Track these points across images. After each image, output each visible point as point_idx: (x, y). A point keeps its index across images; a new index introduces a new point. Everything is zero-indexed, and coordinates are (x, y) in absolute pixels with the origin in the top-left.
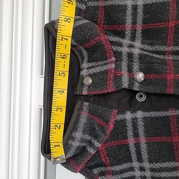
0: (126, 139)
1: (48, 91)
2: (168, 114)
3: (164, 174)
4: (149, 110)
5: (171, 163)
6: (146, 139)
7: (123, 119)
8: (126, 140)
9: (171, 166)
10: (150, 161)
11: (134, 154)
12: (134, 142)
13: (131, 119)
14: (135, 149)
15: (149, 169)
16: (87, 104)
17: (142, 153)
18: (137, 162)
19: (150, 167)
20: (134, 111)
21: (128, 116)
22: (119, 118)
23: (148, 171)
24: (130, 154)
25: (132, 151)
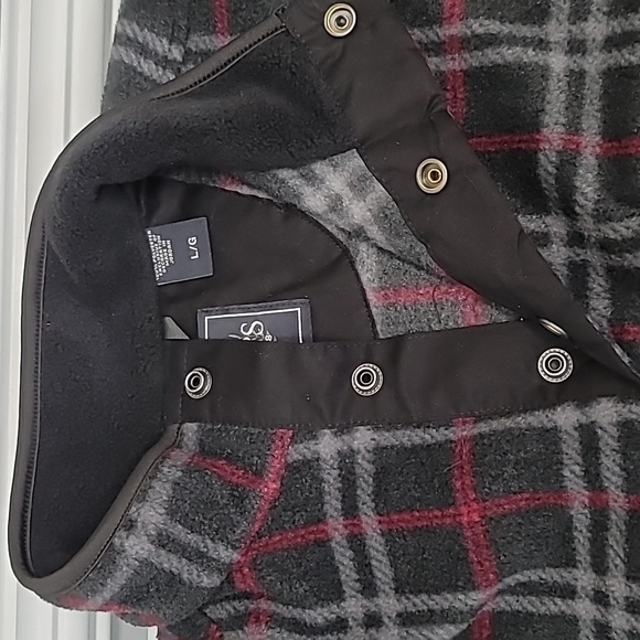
0: (319, 521)
1: (37, 354)
2: (452, 436)
3: (441, 632)
4: (391, 426)
5: (461, 597)
6: (380, 522)
7: (309, 456)
8: (321, 526)
9: (463, 606)
10: (400, 590)
11: (348, 572)
12: (347, 532)
13: (336, 456)
14: (349, 553)
15: (394, 616)
16: (194, 426)
17: (374, 563)
18: (360, 596)
19: (399, 608)
20: (343, 429)
21: (327, 445)
22: (296, 456)
23: (391, 624)
24: (336, 571)
25: (341, 559)
